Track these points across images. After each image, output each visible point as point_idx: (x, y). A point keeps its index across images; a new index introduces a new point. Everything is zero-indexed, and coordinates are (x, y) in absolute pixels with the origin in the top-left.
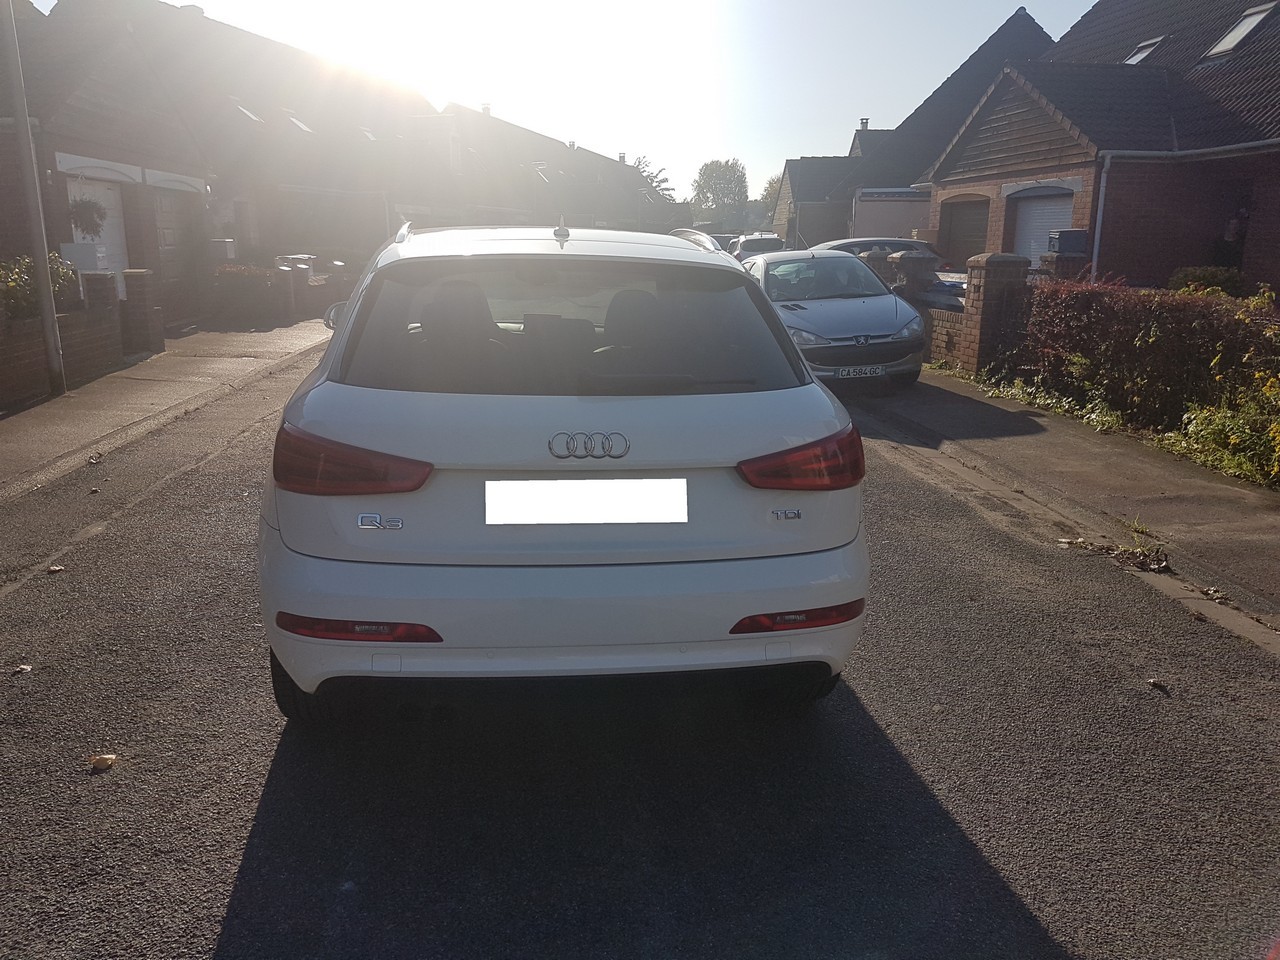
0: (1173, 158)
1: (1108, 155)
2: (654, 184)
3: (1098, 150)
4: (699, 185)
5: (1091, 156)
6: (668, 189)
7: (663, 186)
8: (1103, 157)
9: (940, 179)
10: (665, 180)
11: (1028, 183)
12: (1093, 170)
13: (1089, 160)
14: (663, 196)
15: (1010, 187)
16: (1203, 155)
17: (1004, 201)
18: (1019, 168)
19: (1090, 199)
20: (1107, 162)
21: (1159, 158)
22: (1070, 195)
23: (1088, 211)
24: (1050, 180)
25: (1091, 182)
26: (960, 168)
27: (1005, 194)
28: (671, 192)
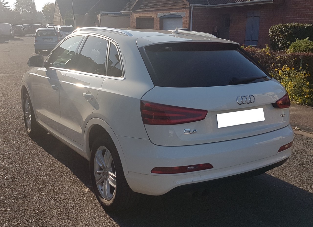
0: (209, 7)
1: (192, 5)
2: (3, 4)
3: (190, 4)
4: (16, 5)
5: (187, 5)
6: (9, 6)
7: (7, 5)
8: (191, 6)
9: (134, 10)
10: (7, 3)
11: (166, 13)
12: (188, 10)
13: (187, 7)
14: (7, 9)
15: (160, 14)
16: (217, 6)
17: (159, 19)
18: (163, 8)
19: (188, 19)
20: (192, 7)
21: (205, 7)
22: (181, 17)
23: (188, 23)
24: (174, 13)
25: (188, 14)
26: (142, 7)
27: (159, 16)
28: (10, 7)
